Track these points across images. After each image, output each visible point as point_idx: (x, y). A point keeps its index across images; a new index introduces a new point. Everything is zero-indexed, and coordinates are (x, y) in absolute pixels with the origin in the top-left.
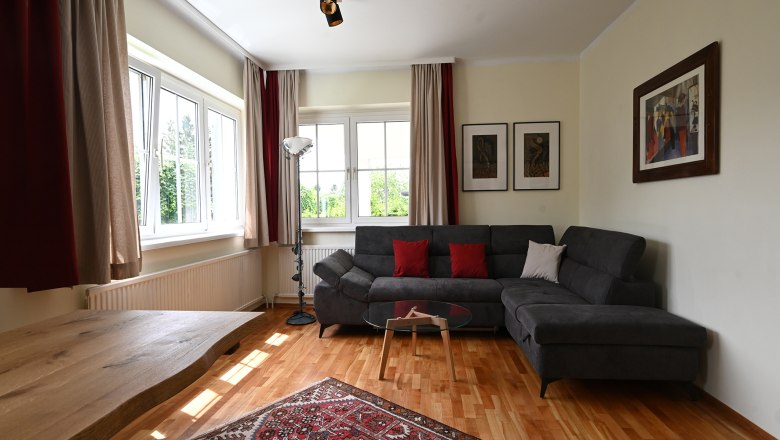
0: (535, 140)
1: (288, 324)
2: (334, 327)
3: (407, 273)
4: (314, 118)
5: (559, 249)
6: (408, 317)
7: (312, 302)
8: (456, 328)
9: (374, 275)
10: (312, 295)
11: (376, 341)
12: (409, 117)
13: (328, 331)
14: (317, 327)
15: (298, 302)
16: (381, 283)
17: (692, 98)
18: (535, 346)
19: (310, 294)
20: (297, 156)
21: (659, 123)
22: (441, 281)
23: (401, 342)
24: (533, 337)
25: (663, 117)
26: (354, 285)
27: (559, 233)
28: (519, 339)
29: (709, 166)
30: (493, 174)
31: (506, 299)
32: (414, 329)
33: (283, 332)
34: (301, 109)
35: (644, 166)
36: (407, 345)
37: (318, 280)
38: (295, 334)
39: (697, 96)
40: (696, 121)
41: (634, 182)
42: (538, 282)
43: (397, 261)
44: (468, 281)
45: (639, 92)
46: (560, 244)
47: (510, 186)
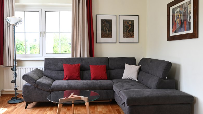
0: (128, 23)
1: (8, 103)
2: (34, 104)
3: (70, 78)
4: (23, 8)
5: (138, 67)
6: (70, 97)
7: (22, 93)
8: (91, 101)
9: (54, 80)
10: (21, 89)
11: (54, 109)
12: (71, 10)
13: (30, 106)
14: (24, 104)
15: (14, 93)
16: (57, 83)
17: (188, 9)
18: (127, 107)
19: (20, 89)
20: (14, 26)
21: (177, 18)
22: (86, 82)
23: (66, 109)
24: (126, 103)
25: (178, 15)
26: (43, 85)
27: (138, 61)
28: (120, 104)
29: (195, 35)
30: (109, 36)
31: (115, 88)
32: (73, 102)
33: (6, 107)
34: (15, 4)
35: (171, 34)
36: (70, 110)
37: (25, 83)
38: (12, 107)
39: (190, 8)
40: (190, 18)
41: (167, 41)
42: (129, 81)
43: (65, 73)
44: (98, 81)
45: (170, 5)
46: (138, 65)
47: (117, 41)
